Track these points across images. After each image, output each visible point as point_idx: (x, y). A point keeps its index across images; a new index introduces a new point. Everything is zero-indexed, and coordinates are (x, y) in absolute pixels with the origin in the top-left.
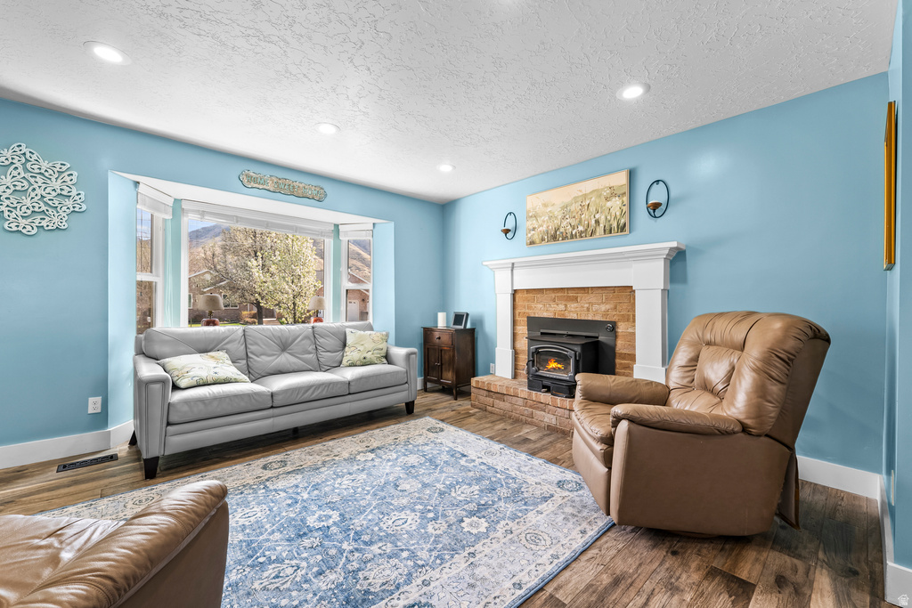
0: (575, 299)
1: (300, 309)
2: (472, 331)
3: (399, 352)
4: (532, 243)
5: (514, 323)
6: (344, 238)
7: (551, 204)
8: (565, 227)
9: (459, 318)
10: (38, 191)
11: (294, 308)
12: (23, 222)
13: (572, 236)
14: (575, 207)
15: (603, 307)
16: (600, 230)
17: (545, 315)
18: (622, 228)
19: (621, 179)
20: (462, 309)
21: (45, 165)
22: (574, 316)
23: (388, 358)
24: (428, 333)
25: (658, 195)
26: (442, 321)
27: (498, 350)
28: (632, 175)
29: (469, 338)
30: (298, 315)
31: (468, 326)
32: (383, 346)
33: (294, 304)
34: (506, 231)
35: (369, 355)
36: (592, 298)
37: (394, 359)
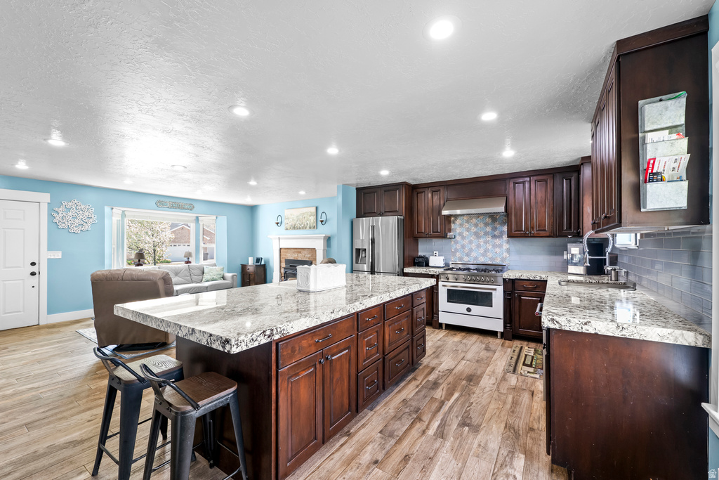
0: (301, 252)
1: (158, 254)
2: (264, 265)
3: (229, 275)
4: (287, 229)
5: (280, 262)
6: (201, 223)
7: (292, 215)
8: (298, 225)
9: (258, 260)
10: (81, 217)
11: (154, 253)
12: (75, 229)
13: (300, 228)
14: (300, 217)
15: (309, 255)
16: (308, 227)
17: (291, 258)
18: (314, 228)
19: (313, 210)
20: (260, 256)
21: (83, 207)
22: (300, 259)
23: (223, 278)
24: (244, 267)
25: (324, 219)
26: (251, 261)
27: (274, 273)
28: (317, 208)
29: (262, 269)
30: (157, 258)
31: (263, 263)
32: (222, 273)
33: (154, 250)
34: (277, 223)
35: (215, 277)
36: (306, 252)
37: (226, 278)
